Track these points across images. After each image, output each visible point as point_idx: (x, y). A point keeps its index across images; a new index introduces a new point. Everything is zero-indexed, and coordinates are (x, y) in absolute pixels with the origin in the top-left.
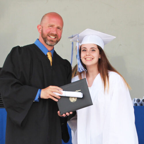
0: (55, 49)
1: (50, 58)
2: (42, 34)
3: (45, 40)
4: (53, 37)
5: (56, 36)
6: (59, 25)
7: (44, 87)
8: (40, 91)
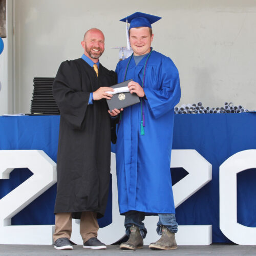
0: (100, 62)
1: (96, 70)
2: (86, 49)
3: (90, 53)
4: (96, 51)
5: (99, 48)
6: (100, 39)
7: (95, 89)
8: (92, 94)
